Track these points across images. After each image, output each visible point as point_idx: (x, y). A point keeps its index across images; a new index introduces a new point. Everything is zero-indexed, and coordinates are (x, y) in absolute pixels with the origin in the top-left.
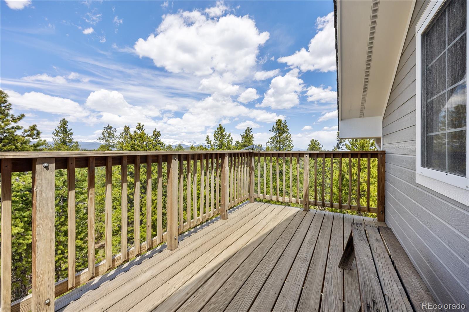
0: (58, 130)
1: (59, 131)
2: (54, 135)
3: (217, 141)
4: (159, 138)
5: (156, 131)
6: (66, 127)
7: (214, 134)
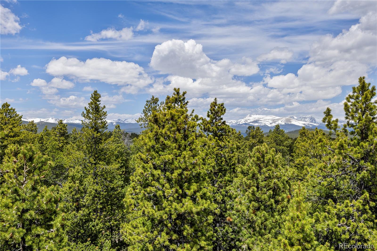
0: (89, 108)
1: (89, 110)
2: (84, 116)
3: (352, 122)
4: (222, 116)
5: (216, 103)
6: (98, 103)
7: (346, 105)
